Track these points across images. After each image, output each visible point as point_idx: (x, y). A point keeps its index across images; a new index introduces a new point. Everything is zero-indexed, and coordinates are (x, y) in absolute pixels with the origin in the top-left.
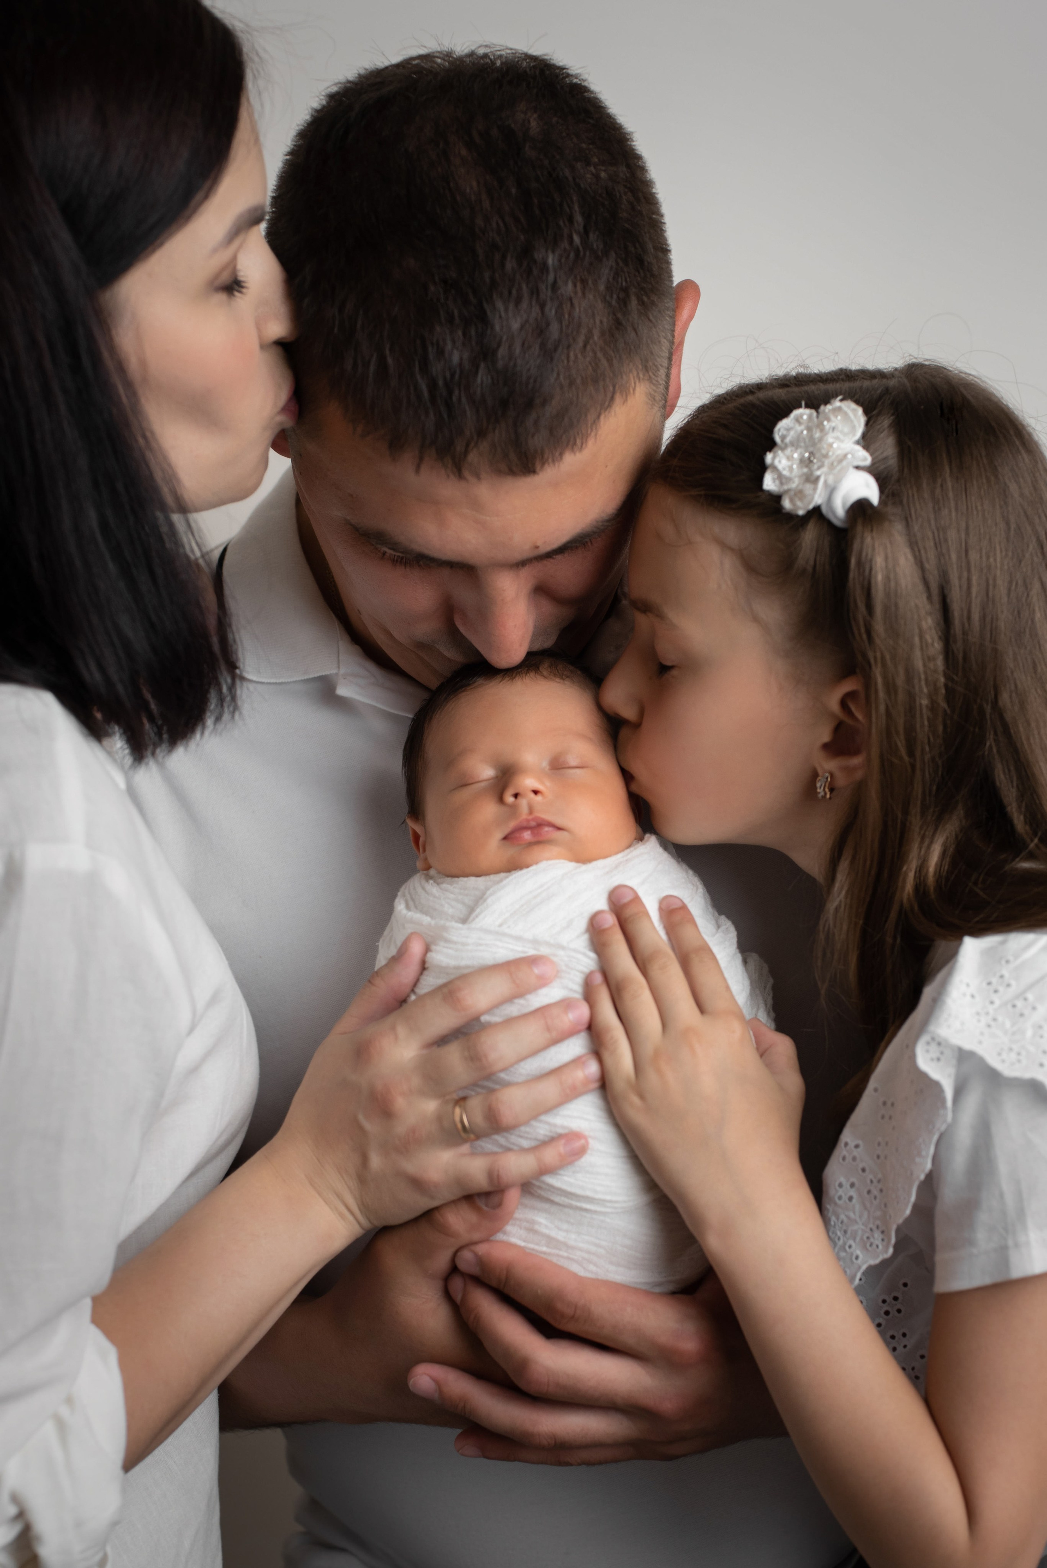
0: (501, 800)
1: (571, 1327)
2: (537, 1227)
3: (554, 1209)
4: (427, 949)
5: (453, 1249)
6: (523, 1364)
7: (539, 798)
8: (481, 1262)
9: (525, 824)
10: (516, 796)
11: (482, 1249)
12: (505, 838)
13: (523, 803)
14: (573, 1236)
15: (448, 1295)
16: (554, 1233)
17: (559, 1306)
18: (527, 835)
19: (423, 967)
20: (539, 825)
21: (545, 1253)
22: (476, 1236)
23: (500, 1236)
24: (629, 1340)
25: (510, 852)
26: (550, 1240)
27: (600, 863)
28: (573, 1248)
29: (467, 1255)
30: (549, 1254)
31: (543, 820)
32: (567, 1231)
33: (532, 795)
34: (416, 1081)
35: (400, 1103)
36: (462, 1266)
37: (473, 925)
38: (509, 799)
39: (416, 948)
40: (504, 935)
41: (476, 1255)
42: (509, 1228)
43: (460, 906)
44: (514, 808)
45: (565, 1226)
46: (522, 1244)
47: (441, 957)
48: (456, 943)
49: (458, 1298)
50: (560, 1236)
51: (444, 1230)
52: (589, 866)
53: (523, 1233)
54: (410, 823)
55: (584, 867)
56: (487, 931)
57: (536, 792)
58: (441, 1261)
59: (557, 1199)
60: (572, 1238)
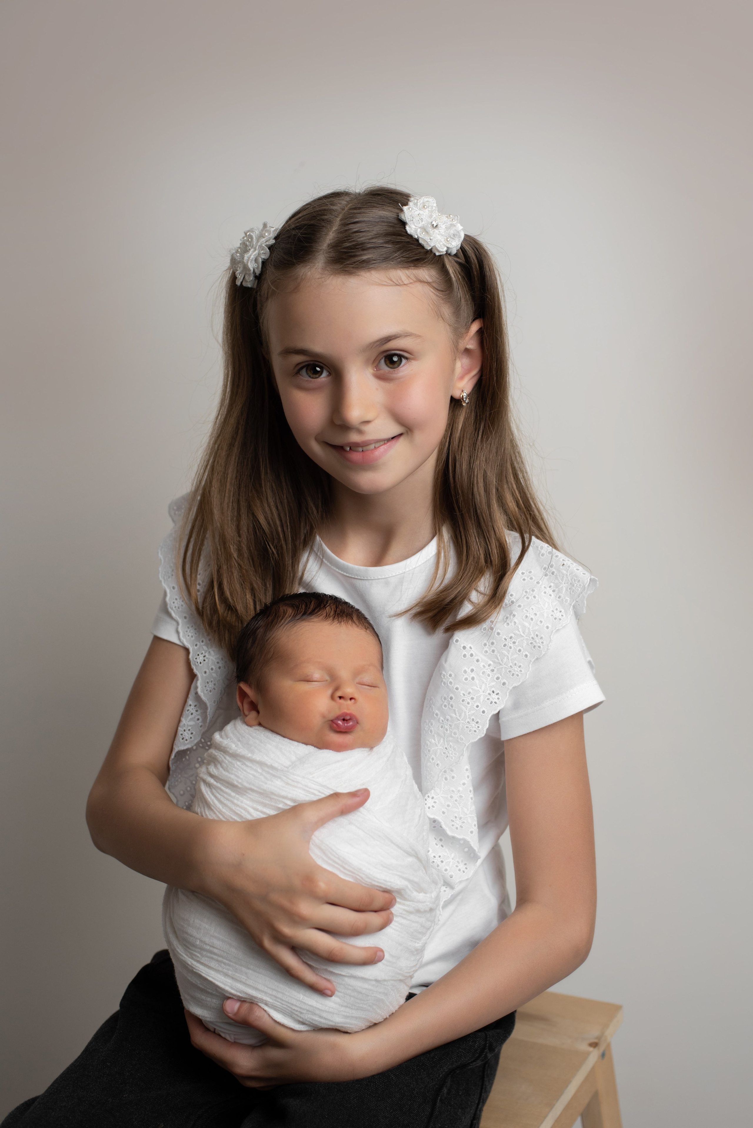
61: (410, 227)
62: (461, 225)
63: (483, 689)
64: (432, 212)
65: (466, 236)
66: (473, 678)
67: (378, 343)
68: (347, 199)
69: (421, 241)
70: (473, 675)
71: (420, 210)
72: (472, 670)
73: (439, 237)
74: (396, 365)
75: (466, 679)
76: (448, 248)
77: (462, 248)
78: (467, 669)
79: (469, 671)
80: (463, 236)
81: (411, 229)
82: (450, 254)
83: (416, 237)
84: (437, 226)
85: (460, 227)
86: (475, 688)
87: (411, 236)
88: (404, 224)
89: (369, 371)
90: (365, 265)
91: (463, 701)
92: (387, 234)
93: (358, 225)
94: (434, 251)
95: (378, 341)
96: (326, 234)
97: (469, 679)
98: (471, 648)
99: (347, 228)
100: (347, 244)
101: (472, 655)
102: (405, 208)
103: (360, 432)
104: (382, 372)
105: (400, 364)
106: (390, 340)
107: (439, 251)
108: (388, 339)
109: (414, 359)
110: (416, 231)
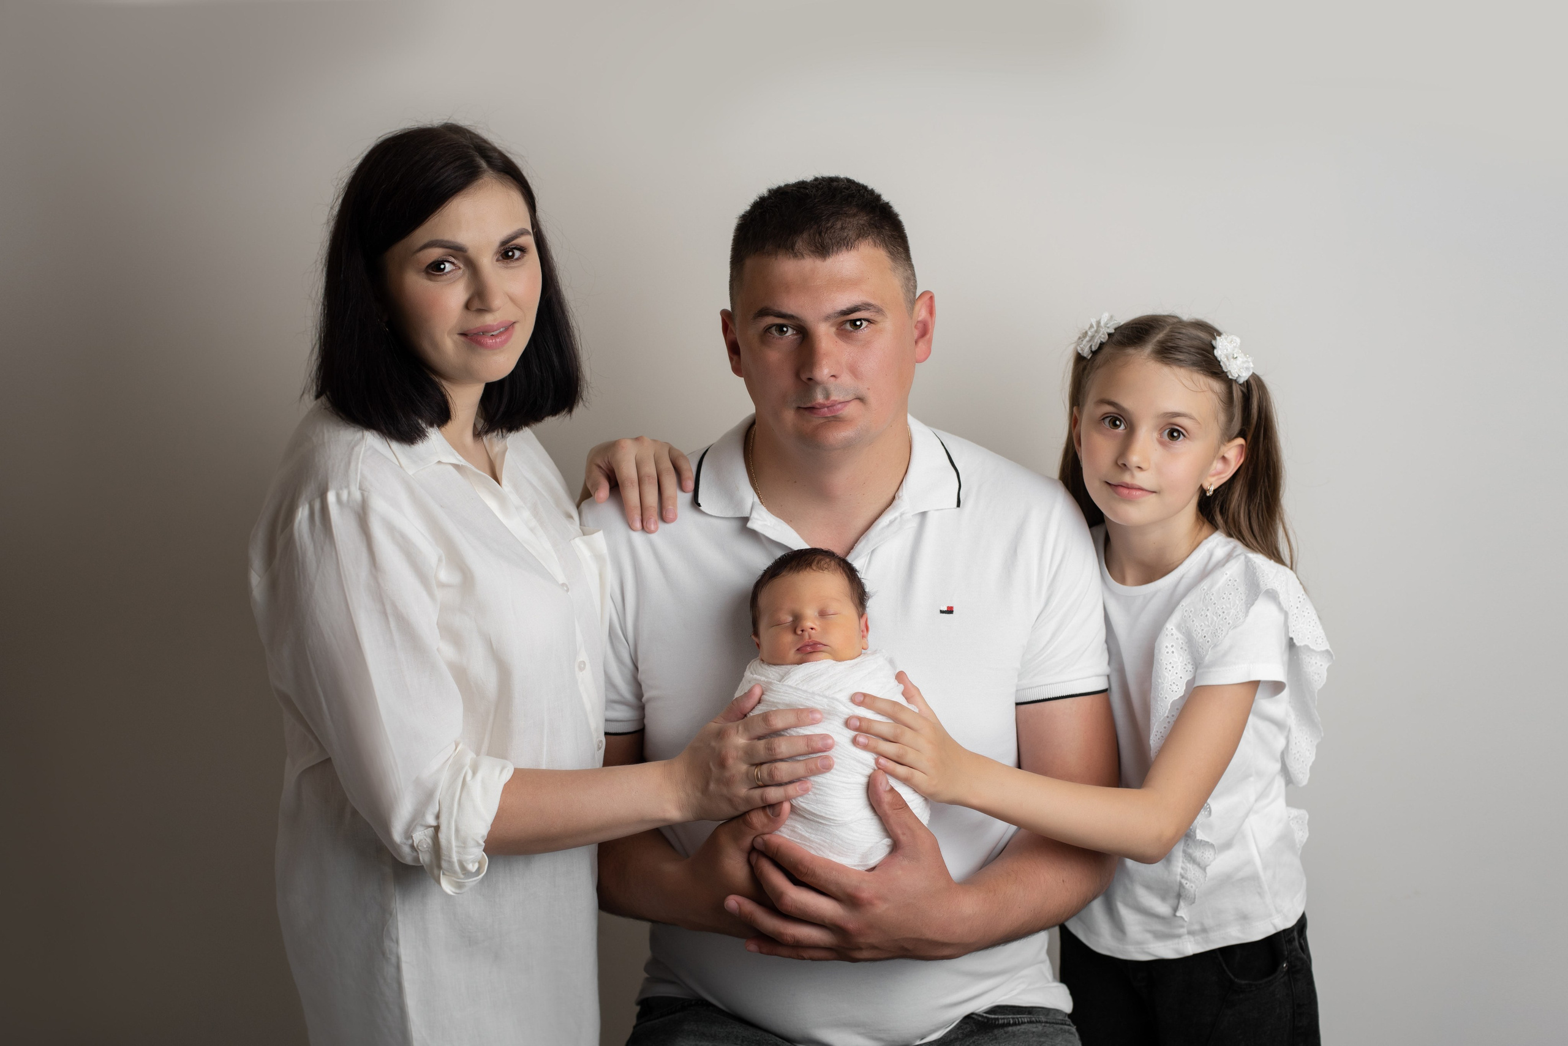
0: (795, 632)
1: (805, 879)
2: (796, 829)
3: (806, 821)
4: (763, 694)
5: (754, 836)
6: (780, 895)
7: (813, 631)
8: (766, 844)
9: (807, 644)
10: (802, 631)
11: (766, 837)
12: (798, 650)
13: (806, 634)
14: (813, 836)
15: (749, 862)
16: (804, 833)
17: (800, 867)
18: (809, 649)
19: (759, 702)
20: (816, 644)
21: (798, 843)
22: (766, 830)
23: (778, 833)
24: (833, 889)
25: (799, 656)
26: (802, 837)
27: (849, 662)
28: (812, 841)
29: (759, 840)
30: (800, 843)
31: (816, 641)
32: (810, 833)
33: (811, 630)
34: (741, 753)
35: (730, 762)
36: (756, 845)
37: (784, 683)
38: (799, 632)
39: (757, 692)
40: (798, 689)
41: (763, 840)
42: (782, 829)
43: (777, 675)
44: (802, 636)
45: (810, 830)
46: (788, 837)
47: (769, 697)
48: (775, 691)
49: (753, 864)
50: (807, 835)
51: (750, 825)
52: (843, 663)
53: (789, 832)
54: (753, 637)
55: (839, 663)
56: (790, 687)
57: (812, 629)
58: (747, 842)
59: (807, 816)
60: (813, 837)
61: (1217, 352)
62: (1253, 364)
63: (1181, 660)
64: (1235, 347)
65: (1253, 373)
66: (1173, 652)
67: (1169, 415)
68: (1177, 319)
69: (1221, 364)
70: (1173, 649)
71: (1228, 342)
72: (1172, 646)
73: (1235, 366)
74: (1175, 439)
75: (1168, 653)
76: (1239, 375)
77: (1247, 382)
78: (1168, 645)
79: (1169, 646)
80: (1251, 373)
81: (1217, 353)
82: (1237, 382)
83: (1219, 359)
84: (1236, 358)
85: (1252, 365)
86: (1174, 659)
87: (1216, 358)
88: (1214, 348)
89: (1156, 435)
90: (1178, 362)
91: (1166, 669)
92: (1198, 348)
93: (1181, 335)
94: (1228, 374)
95: (1170, 413)
96: (1158, 334)
97: (1170, 652)
98: (1172, 629)
99: (1173, 334)
100: (1170, 344)
101: (1172, 635)
102: (1218, 338)
103: (1133, 476)
104: (1163, 439)
105: (1178, 439)
106: (1179, 416)
107: (1232, 375)
108: (1177, 415)
109: (1188, 439)
110: (1221, 355)
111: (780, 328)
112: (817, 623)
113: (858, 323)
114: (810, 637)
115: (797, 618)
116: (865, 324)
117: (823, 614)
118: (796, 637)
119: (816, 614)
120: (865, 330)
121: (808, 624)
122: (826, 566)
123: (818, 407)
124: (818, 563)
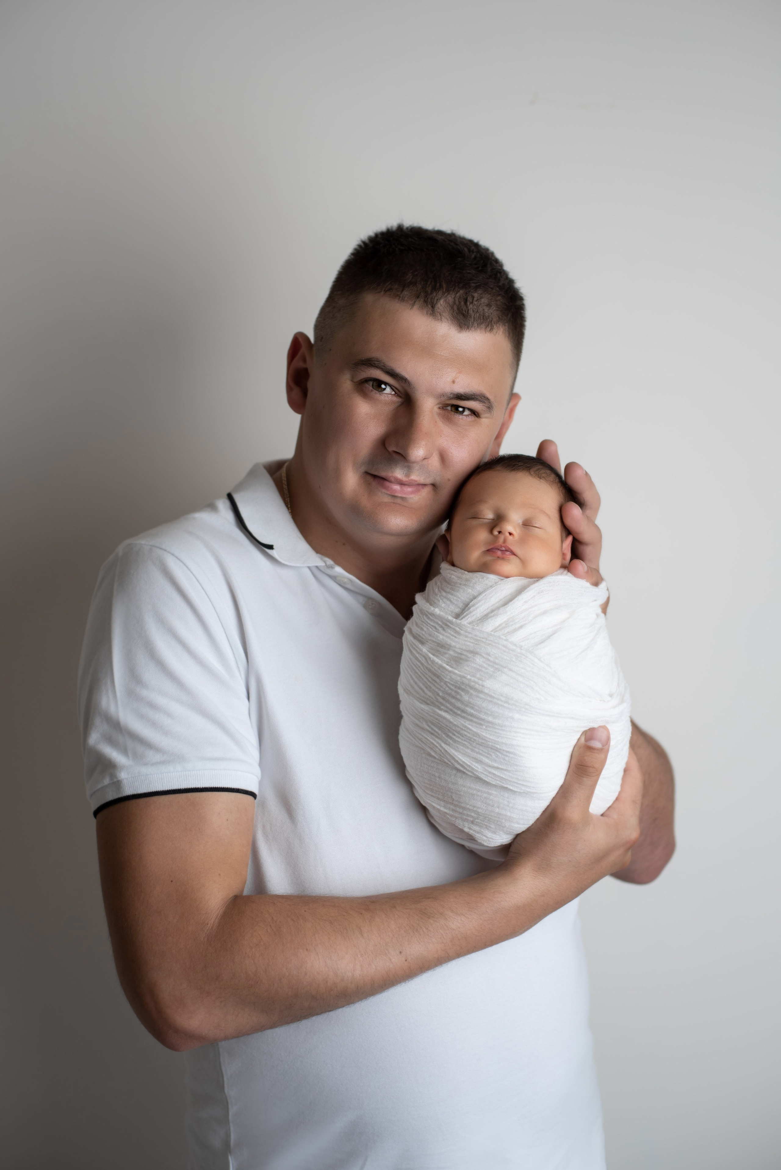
0: (491, 531)
7: (511, 537)
9: (499, 547)
10: (500, 532)
12: (488, 550)
13: (501, 538)
18: (499, 553)
20: (506, 550)
25: (485, 559)
31: (509, 548)
33: (508, 535)
38: (496, 533)
44: (496, 537)
57: (510, 534)
111: (378, 384)
112: (518, 531)
113: (461, 409)
114: (505, 541)
115: (499, 519)
116: (467, 412)
117: (527, 524)
118: (490, 536)
119: (520, 522)
120: (465, 419)
121: (509, 528)
122: (544, 475)
123: (393, 480)
124: (536, 471)
